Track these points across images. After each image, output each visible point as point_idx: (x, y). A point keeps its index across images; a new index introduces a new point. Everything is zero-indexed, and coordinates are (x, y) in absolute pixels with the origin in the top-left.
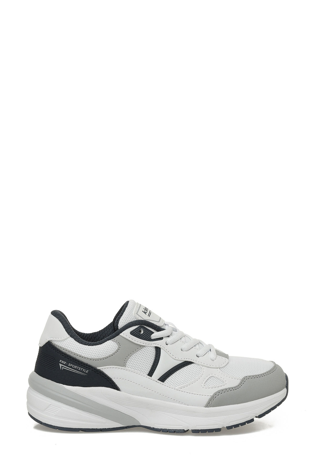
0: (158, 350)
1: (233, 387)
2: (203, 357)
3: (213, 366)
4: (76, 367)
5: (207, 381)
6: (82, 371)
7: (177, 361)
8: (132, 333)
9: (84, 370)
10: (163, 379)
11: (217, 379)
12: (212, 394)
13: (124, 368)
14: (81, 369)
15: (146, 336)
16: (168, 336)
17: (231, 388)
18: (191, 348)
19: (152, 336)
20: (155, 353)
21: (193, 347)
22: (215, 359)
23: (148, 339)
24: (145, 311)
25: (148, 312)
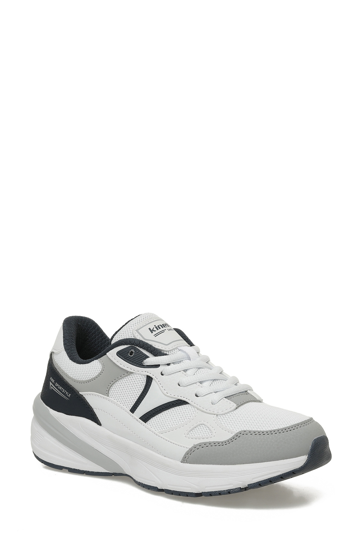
0: (149, 380)
1: (220, 442)
2: (203, 397)
3: (210, 412)
4: (60, 388)
5: (195, 429)
6: (65, 394)
7: (168, 398)
8: (119, 354)
9: (67, 393)
10: (146, 418)
11: (207, 428)
12: (190, 447)
13: (107, 398)
14: (64, 391)
15: (137, 361)
16: (168, 365)
17: (217, 442)
18: (193, 384)
19: (145, 361)
20: (145, 384)
21: (196, 383)
22: (217, 402)
23: (139, 364)
24: (155, 329)
25: (160, 330)
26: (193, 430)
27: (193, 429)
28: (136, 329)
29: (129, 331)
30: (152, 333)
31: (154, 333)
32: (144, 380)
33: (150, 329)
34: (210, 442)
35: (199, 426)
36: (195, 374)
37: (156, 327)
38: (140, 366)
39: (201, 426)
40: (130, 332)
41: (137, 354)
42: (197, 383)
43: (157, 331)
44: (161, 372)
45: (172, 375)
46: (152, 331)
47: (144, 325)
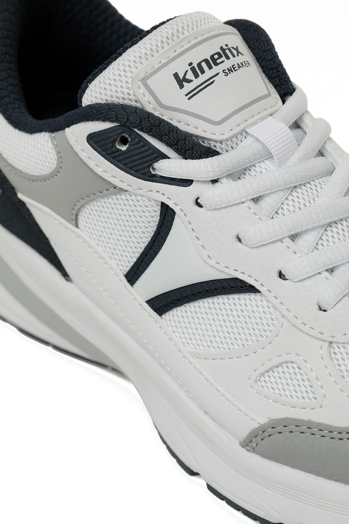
0: (168, 212)
2: (299, 283)
5: (275, 370)
8: (94, 141)
10: (161, 305)
12: (264, 421)
13: (74, 229)
15: (136, 163)
16: (214, 181)
17: (327, 426)
18: (274, 242)
19: (156, 165)
20: (157, 219)
21: (281, 240)
22: (332, 306)
23: (142, 172)
24: (190, 76)
25: (202, 78)
26: (271, 373)
27: (271, 369)
28: (142, 75)
29: (124, 79)
30: (181, 87)
31: (187, 87)
32: (155, 211)
33: (176, 75)
34: (309, 422)
35: (285, 365)
36: (280, 211)
37: (193, 70)
38: (145, 177)
39: (290, 365)
40: (127, 82)
41: (136, 146)
42: (284, 241)
43: (196, 82)
44: (195, 199)
45: (223, 211)
46: (181, 81)
47: (164, 61)
